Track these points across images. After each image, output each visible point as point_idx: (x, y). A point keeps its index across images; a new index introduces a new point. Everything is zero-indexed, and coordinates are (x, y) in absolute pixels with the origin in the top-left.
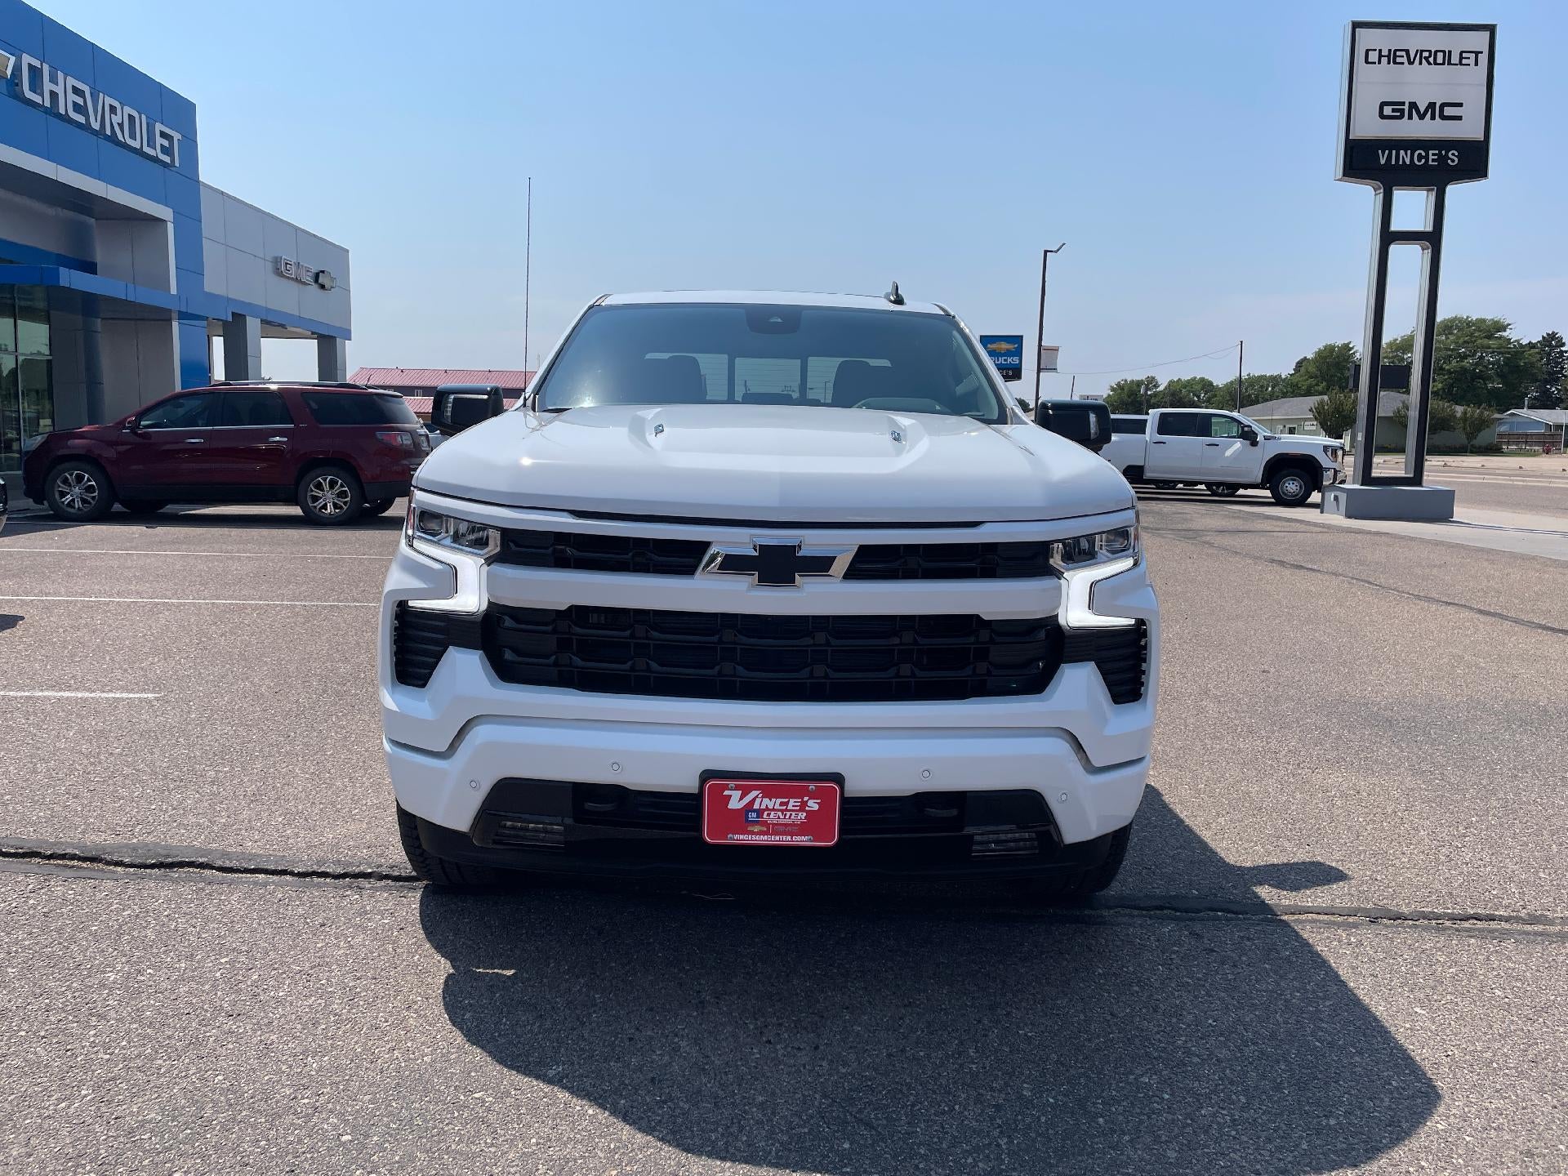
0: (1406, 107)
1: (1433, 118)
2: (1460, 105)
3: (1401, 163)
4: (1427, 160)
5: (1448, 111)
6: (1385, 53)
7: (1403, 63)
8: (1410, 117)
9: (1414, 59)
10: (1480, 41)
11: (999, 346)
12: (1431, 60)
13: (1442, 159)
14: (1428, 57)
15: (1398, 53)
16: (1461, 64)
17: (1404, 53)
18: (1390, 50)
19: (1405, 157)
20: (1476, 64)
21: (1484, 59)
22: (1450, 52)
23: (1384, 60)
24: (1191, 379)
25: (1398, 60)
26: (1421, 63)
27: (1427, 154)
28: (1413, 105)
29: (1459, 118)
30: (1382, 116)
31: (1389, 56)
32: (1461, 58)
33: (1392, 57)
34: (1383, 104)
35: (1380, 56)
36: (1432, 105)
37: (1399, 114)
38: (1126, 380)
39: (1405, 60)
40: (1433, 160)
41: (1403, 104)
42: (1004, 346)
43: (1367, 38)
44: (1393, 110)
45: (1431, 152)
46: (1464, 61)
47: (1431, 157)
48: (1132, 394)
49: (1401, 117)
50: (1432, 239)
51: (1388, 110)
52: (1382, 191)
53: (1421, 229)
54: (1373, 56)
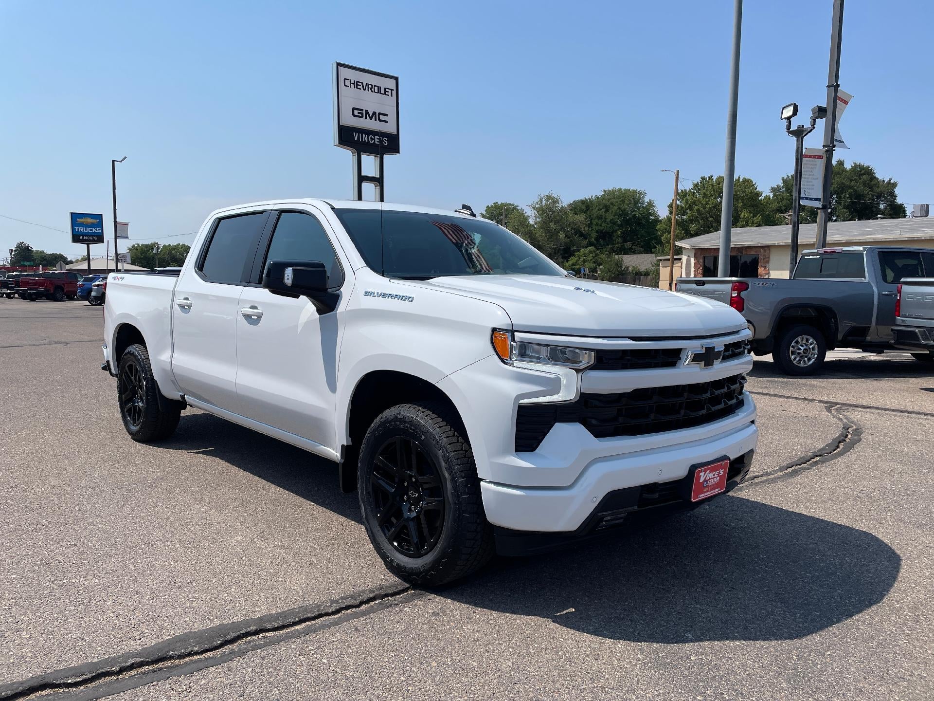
0: (364, 112)
1: (376, 120)
2: (386, 115)
3: (364, 140)
4: (375, 141)
5: (382, 117)
6: (352, 82)
7: (360, 89)
8: (366, 118)
9: (366, 87)
10: (391, 84)
11: (86, 220)
12: (373, 89)
13: (381, 142)
14: (370, 87)
15: (358, 83)
16: (385, 94)
17: (361, 84)
18: (354, 81)
19: (365, 138)
20: (392, 96)
21: (394, 92)
22: (380, 87)
23: (352, 85)
24: (177, 245)
25: (358, 87)
26: (368, 91)
27: (375, 138)
28: (367, 112)
29: (387, 122)
30: (354, 115)
31: (354, 84)
32: (385, 91)
33: (356, 84)
34: (354, 109)
35: (351, 83)
36: (374, 113)
37: (361, 115)
38: (138, 244)
39: (361, 87)
40: (377, 141)
41: (362, 110)
42: (89, 220)
43: (345, 73)
44: (358, 113)
45: (376, 137)
46: (387, 93)
47: (376, 140)
48: (143, 253)
49: (362, 117)
50: (379, 181)
51: (356, 112)
52: (356, 154)
53: (373, 175)
54: (348, 83)
